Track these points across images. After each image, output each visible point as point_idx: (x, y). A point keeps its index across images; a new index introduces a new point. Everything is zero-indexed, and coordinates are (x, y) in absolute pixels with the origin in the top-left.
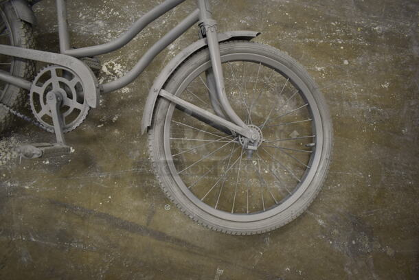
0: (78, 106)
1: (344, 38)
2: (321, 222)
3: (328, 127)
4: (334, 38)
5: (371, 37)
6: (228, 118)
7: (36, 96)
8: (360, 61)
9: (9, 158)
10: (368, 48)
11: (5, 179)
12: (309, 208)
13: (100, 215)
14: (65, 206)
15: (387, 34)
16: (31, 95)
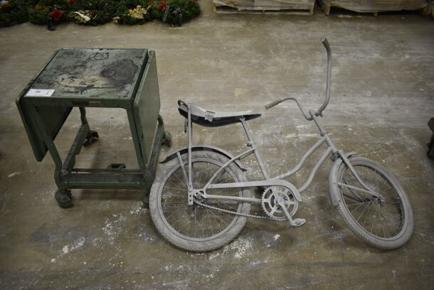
0: (292, 203)
1: (376, 150)
2: (422, 235)
3: (401, 187)
4: (372, 151)
5: (387, 147)
6: (366, 189)
7: (267, 204)
8: (390, 159)
9: (245, 250)
10: (389, 153)
11: (250, 262)
12: (414, 230)
13: (315, 264)
14: (294, 265)
15: (394, 144)
16: (263, 204)
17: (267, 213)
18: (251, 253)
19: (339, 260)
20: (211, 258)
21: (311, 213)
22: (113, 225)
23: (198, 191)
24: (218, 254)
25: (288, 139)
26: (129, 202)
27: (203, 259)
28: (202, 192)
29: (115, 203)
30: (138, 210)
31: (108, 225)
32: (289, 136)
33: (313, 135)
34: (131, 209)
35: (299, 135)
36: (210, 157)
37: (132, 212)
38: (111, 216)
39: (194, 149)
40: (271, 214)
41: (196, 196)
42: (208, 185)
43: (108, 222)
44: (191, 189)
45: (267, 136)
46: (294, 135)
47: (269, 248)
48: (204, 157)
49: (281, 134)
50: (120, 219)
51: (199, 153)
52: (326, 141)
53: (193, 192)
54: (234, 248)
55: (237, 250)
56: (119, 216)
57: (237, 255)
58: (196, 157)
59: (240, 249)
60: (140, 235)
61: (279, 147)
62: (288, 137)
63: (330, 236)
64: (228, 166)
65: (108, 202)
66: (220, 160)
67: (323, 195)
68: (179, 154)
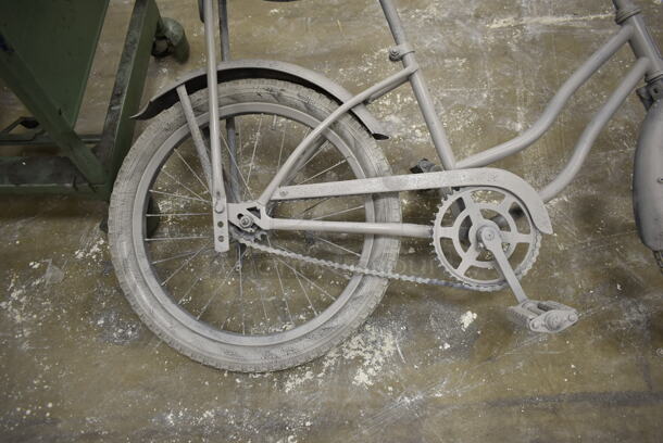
7: (446, 242)
9: (381, 360)
11: (395, 395)
13: (575, 398)
14: (516, 403)
16: (436, 244)
17: (448, 267)
18: (399, 368)
19: (638, 384)
20: (289, 386)
21: (561, 247)
22: (30, 292)
23: (242, 207)
24: (309, 375)
25: (497, 32)
26: (74, 225)
27: (270, 391)
28: (254, 210)
29: (37, 228)
30: (95, 249)
31: (14, 295)
32: (498, 24)
33: (561, 19)
34: (78, 246)
35: (525, 19)
36: (278, 98)
37: (80, 255)
38: (26, 267)
39: (223, 76)
40: (459, 273)
41: (237, 222)
42: (275, 191)
43: (17, 287)
44: (219, 203)
45: (441, 23)
46: (510, 20)
47: (447, 353)
48: (259, 97)
49: (477, 17)
50: (49, 275)
51: (245, 86)
52: (632, 41)
53: (226, 212)
54: (351, 355)
55: (359, 360)
56: (46, 265)
57: (362, 378)
58: (236, 99)
59: (368, 356)
60: (101, 322)
61: (472, 56)
62: (494, 26)
63: (610, 315)
64: (334, 125)
65: (19, 225)
66: (309, 109)
67: (592, 192)
68: (182, 91)
